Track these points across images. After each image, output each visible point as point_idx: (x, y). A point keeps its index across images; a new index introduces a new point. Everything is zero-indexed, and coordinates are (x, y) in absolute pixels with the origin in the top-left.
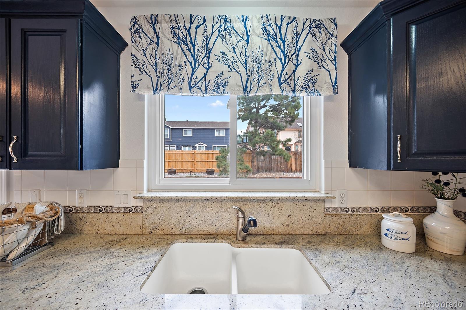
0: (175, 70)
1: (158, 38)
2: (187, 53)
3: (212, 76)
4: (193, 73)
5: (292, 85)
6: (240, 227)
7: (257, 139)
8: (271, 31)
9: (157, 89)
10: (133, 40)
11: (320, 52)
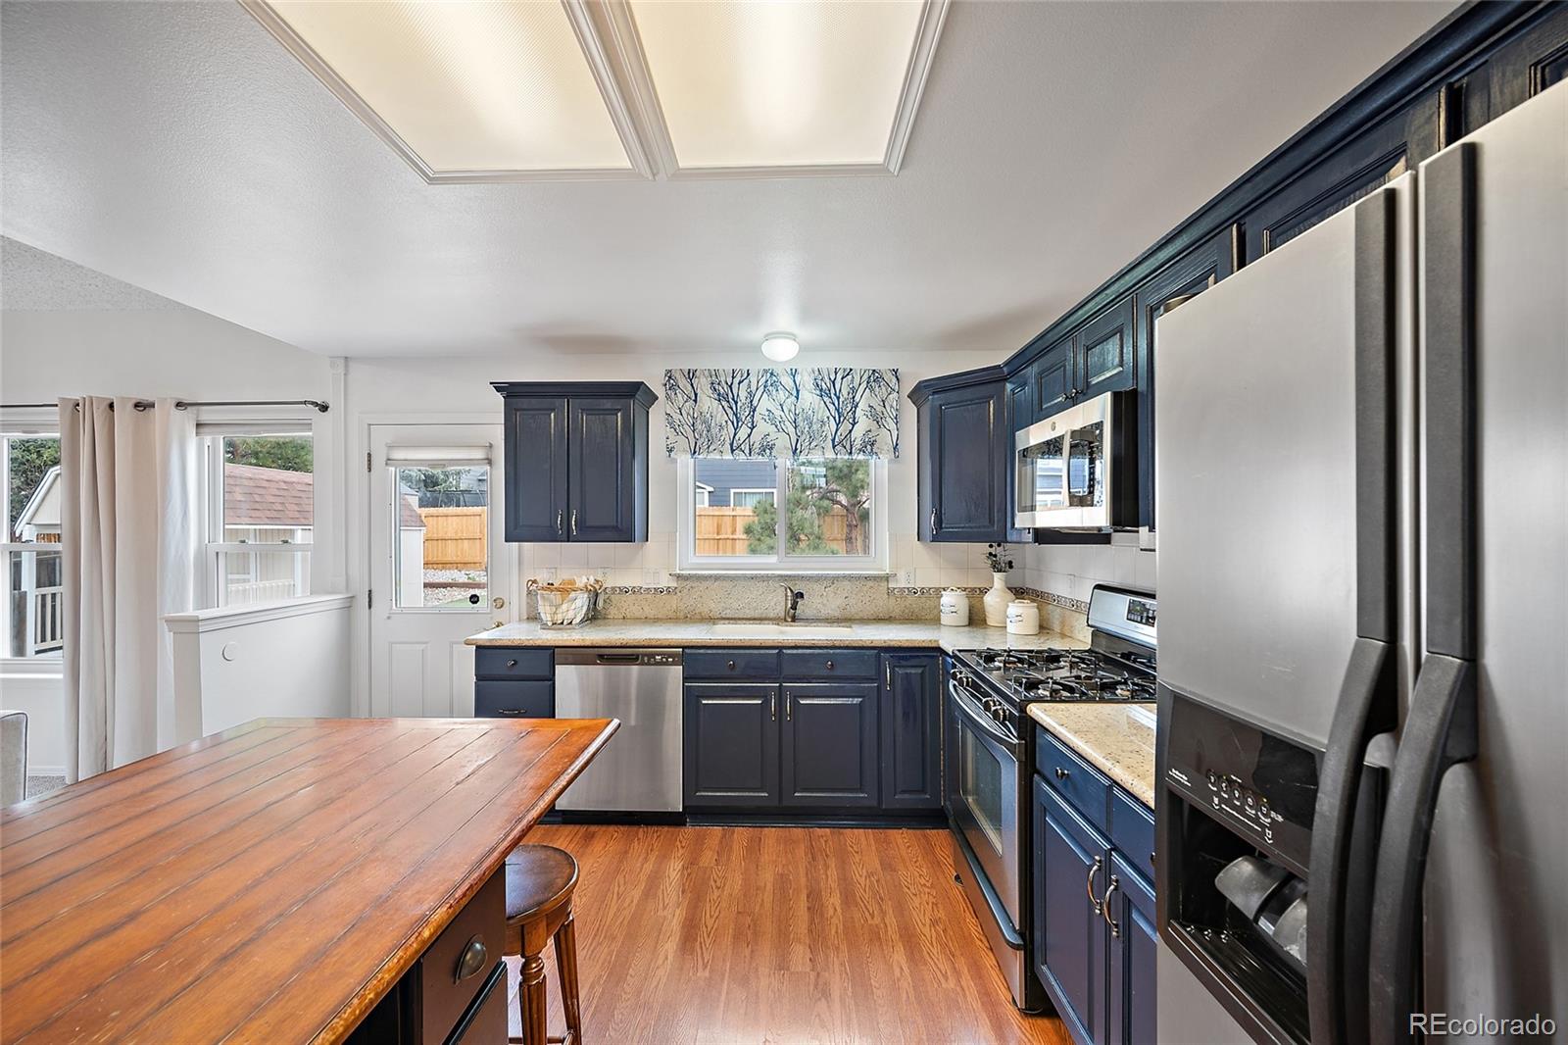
0: (715, 430)
1: (696, 395)
2: (729, 411)
3: (756, 437)
4: (735, 434)
5: (848, 447)
6: (790, 606)
7: (861, 476)
8: (824, 387)
9: (695, 452)
10: (668, 397)
11: (879, 409)
